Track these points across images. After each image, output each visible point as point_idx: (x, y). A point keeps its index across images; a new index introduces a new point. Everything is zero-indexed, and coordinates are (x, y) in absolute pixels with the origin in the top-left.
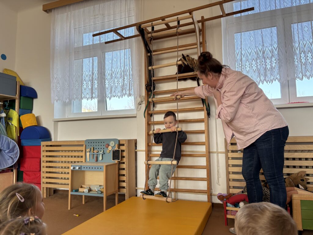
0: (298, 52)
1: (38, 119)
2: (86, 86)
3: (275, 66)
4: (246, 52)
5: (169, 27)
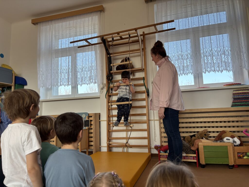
0: (202, 56)
3: (189, 64)
4: (172, 55)
5: (122, 39)
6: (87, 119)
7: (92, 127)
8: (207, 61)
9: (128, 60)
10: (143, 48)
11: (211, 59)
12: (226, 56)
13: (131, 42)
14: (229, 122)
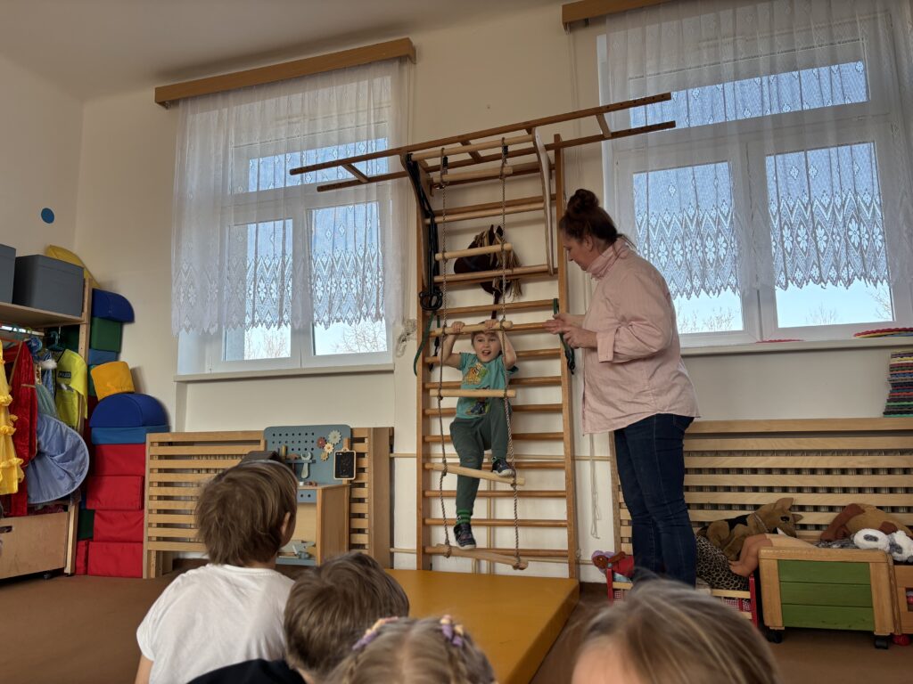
0: (776, 224)
1: (134, 375)
2: (266, 293)
3: (724, 256)
4: (660, 220)
5: (476, 159)
6: (345, 449)
7: (366, 478)
8: (792, 242)
9: (497, 238)
10: (554, 192)
11: (806, 237)
12: (864, 225)
13: (512, 172)
14: (875, 471)
